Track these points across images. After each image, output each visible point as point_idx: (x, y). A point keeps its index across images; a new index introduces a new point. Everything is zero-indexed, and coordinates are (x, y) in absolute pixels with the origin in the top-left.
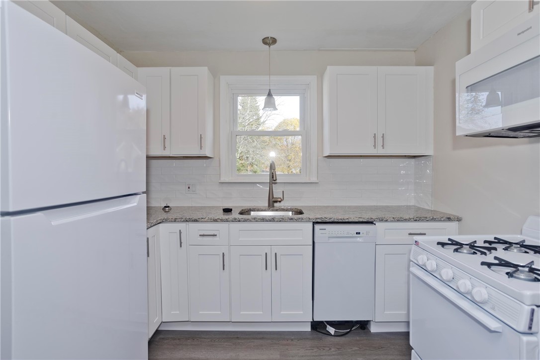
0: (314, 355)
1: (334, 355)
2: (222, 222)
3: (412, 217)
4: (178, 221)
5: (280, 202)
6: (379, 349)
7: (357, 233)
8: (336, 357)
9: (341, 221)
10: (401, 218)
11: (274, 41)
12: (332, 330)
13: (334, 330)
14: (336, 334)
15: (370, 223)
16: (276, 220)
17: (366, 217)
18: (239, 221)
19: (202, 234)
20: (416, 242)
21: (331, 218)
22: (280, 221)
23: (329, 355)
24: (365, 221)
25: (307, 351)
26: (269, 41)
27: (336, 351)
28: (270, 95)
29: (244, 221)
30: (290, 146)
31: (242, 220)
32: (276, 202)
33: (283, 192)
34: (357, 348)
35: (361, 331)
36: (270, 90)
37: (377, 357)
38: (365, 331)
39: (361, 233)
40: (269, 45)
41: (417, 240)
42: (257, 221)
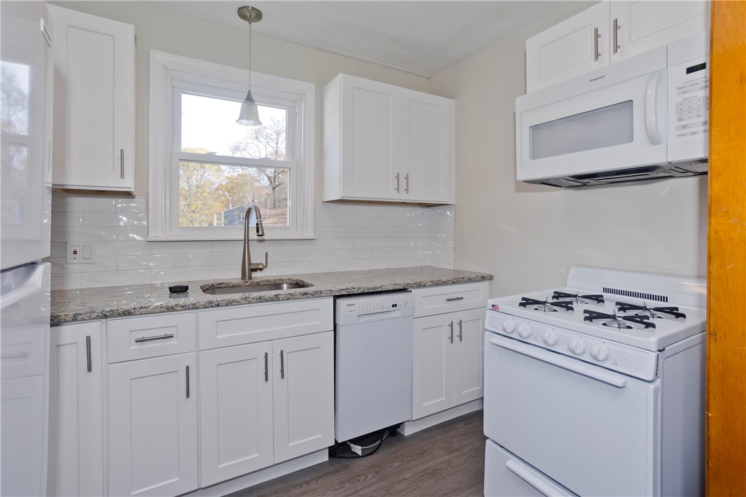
0: (350, 493)
1: (374, 483)
2: (185, 310)
3: (449, 279)
4: (83, 320)
5: (261, 269)
6: (423, 454)
7: (393, 306)
8: (379, 485)
9: (373, 291)
10: (440, 281)
11: (258, 16)
12: (358, 449)
13: (360, 448)
14: (366, 454)
15: (404, 290)
16: (281, 297)
17: (401, 282)
18: (218, 305)
19: (140, 337)
20: (493, 306)
21: (360, 288)
22: (288, 299)
23: (369, 486)
24: (401, 288)
25: (338, 491)
26: (250, 15)
27: (375, 477)
28: (249, 99)
29: (227, 305)
30: (194, 190)
31: (224, 302)
32: (255, 270)
33: (267, 254)
34: (398, 463)
35: (392, 439)
36: (249, 91)
37: (425, 466)
38: (398, 436)
39: (398, 305)
40: (249, 20)
41: (494, 304)
42: (249, 303)
